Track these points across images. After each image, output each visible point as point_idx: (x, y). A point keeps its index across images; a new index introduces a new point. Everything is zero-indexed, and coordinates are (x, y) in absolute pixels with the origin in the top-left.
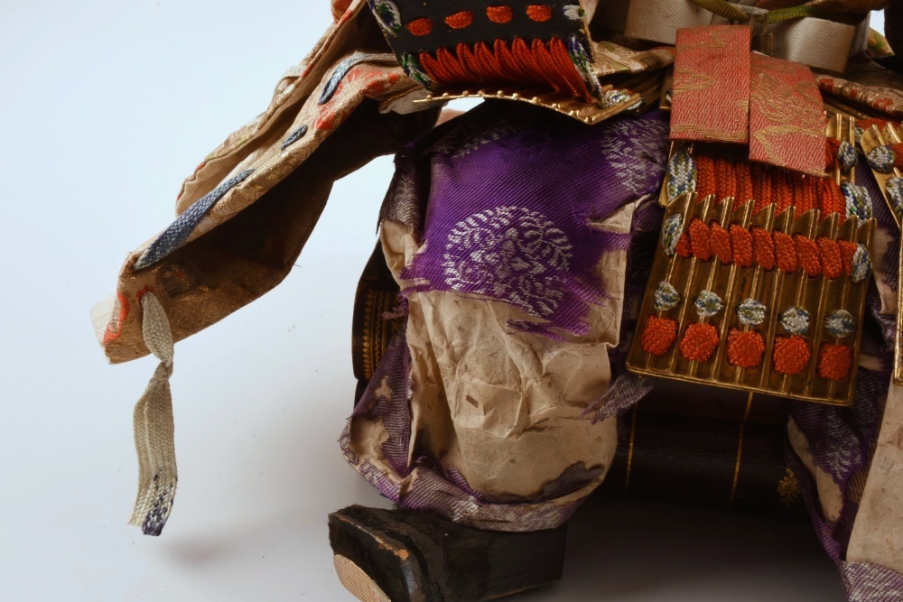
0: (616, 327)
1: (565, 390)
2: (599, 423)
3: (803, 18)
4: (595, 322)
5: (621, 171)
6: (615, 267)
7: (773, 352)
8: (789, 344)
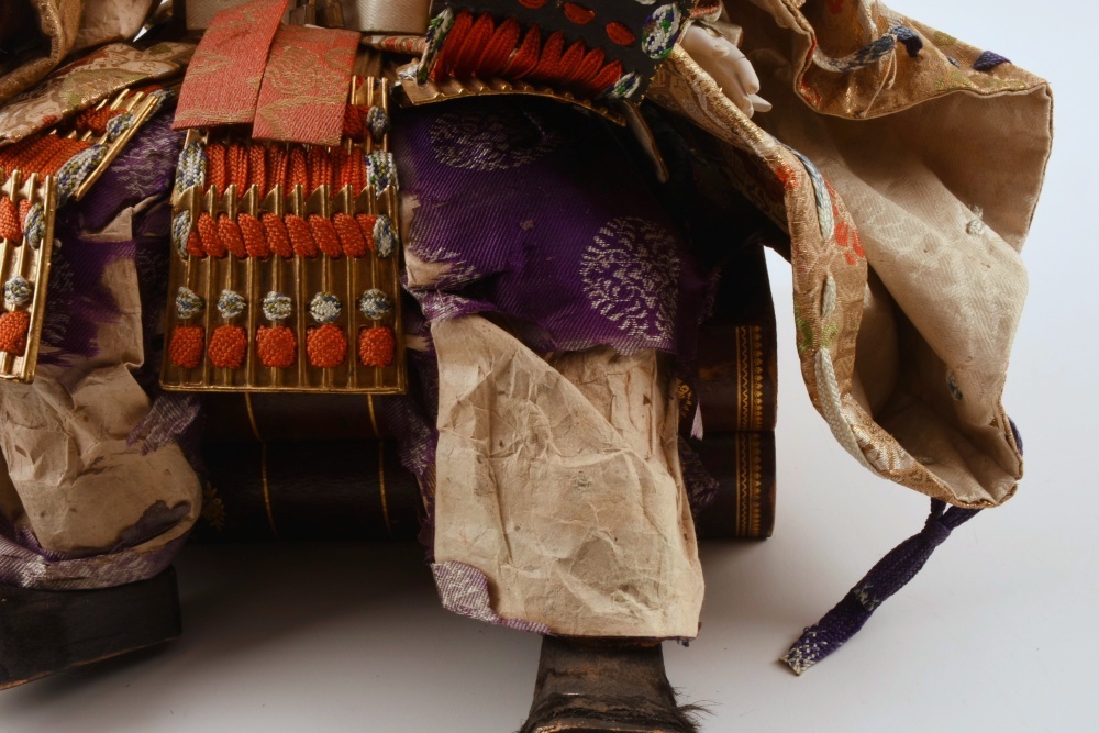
0: (136, 344)
1: (105, 422)
4: (113, 342)
5: (123, 174)
6: (124, 280)
7: (306, 346)
8: (320, 334)
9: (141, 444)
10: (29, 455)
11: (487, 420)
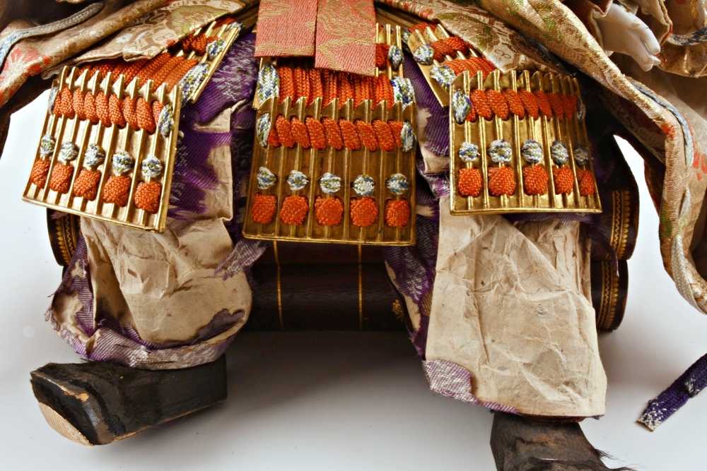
0: (228, 205)
1: (199, 257)
2: (229, 279)
4: (212, 203)
5: (221, 84)
6: (222, 159)
7: (350, 211)
8: (361, 204)
9: (223, 272)
10: (139, 276)
11: (473, 266)
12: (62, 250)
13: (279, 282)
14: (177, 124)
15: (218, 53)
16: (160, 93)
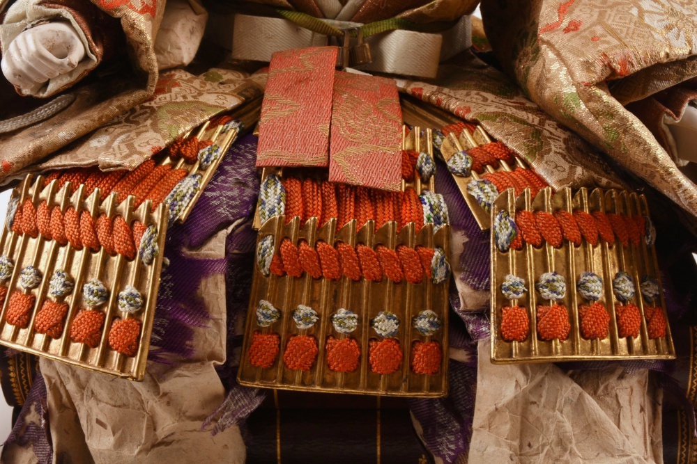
0: (221, 345)
1: (184, 407)
2: (220, 434)
3: (392, 30)
4: (202, 343)
5: (215, 199)
6: (215, 290)
7: (369, 355)
8: (382, 346)
9: (213, 425)
10: (109, 428)
11: (518, 425)
12: (13, 388)
13: (278, 430)
14: (162, 249)
15: (212, 162)
16: (142, 210)
